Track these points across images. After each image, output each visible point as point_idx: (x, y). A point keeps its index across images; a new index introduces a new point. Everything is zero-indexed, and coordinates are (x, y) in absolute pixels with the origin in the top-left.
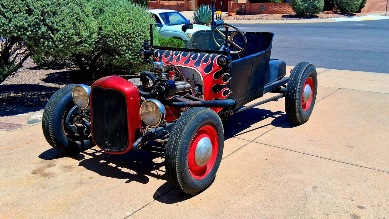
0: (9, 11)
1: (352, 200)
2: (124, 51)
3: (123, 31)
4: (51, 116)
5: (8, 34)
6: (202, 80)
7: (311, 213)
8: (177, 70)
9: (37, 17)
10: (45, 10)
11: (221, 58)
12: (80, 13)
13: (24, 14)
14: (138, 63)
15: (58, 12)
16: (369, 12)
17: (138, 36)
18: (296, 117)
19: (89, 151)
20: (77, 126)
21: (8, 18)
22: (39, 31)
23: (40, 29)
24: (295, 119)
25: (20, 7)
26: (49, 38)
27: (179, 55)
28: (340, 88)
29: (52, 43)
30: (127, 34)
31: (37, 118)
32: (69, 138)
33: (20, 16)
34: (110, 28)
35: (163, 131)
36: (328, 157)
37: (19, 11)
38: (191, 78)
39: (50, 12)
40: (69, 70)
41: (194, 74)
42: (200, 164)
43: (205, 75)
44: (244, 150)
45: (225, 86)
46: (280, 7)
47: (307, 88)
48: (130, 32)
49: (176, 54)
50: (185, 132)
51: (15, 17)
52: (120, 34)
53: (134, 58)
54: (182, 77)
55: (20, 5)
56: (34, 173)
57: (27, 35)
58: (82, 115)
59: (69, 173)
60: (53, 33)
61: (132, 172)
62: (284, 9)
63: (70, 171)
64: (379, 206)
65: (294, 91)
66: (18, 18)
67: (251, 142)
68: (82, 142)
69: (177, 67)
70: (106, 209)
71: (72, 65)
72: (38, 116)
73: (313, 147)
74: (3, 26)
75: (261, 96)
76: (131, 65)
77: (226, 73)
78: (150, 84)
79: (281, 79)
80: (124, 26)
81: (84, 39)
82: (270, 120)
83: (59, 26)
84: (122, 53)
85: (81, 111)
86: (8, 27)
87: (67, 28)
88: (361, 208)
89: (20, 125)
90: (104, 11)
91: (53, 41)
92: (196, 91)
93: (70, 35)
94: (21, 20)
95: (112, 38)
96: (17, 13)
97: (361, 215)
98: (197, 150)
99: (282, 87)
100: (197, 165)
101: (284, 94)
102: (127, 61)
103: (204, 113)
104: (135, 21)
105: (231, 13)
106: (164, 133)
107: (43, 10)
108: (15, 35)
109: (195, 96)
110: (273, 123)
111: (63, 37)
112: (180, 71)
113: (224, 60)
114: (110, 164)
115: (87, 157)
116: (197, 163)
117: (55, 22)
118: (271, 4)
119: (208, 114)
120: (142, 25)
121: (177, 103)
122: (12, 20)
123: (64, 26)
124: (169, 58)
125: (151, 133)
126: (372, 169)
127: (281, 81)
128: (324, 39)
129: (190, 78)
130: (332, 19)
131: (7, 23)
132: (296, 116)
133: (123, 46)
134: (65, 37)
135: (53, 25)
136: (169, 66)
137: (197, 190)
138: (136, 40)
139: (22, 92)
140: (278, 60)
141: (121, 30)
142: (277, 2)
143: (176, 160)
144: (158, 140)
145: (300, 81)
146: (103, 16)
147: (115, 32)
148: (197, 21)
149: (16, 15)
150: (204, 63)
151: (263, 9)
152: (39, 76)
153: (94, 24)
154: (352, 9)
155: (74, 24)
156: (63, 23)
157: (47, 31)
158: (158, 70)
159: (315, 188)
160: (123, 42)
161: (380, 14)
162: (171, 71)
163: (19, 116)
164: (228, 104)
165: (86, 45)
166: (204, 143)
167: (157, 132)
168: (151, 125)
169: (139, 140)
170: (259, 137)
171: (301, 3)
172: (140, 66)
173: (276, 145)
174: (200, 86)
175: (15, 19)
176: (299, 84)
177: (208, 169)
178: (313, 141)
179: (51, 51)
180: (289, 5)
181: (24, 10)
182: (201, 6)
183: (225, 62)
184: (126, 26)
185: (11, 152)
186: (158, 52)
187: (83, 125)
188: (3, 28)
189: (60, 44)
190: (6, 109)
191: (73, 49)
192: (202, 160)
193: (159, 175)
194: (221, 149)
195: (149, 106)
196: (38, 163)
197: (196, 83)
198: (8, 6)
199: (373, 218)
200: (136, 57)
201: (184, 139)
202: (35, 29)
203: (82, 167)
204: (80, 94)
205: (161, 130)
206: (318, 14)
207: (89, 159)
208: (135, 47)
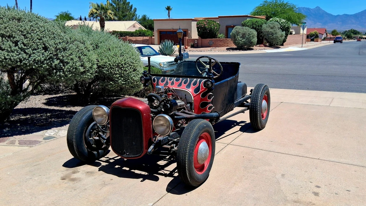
0: (29, 48)
1: (311, 182)
2: (118, 78)
3: (116, 63)
4: (75, 132)
5: (28, 67)
6: (193, 99)
7: (284, 193)
8: (173, 92)
9: (52, 52)
10: (58, 47)
11: (207, 82)
12: (84, 49)
13: (41, 51)
14: (129, 87)
15: (67, 48)
16: (289, 45)
17: (128, 66)
18: (258, 125)
19: (103, 159)
20: (94, 139)
21: (28, 54)
22: (53, 64)
23: (53, 62)
24: (257, 126)
25: (38, 45)
26: (60, 69)
27: (172, 80)
28: (282, 102)
29: (63, 73)
30: (120, 64)
31: (51, 135)
32: (88, 149)
33: (38, 52)
34: (105, 60)
35: (168, 139)
36: (287, 153)
37: (37, 48)
38: (184, 97)
39: (61, 49)
40: (64, 95)
41: (186, 94)
42: (201, 162)
43: (194, 95)
44: (225, 151)
45: (209, 103)
46: (224, 42)
47: (264, 103)
48: (122, 63)
49: (170, 80)
50: (191, 138)
51: (34, 53)
52: (114, 65)
53: (126, 84)
54: (177, 97)
55: (38, 43)
56: (63, 179)
57: (43, 68)
58: (98, 130)
59: (93, 177)
60: (64, 65)
61: (143, 173)
62: (228, 44)
63: (93, 176)
64: (330, 185)
65: (256, 105)
66: (36, 54)
67: (228, 144)
68: (98, 152)
69: (173, 89)
70: (131, 202)
71: (66, 91)
72: (51, 133)
73: (274, 146)
74: (24, 60)
75: (232, 110)
76: (121, 89)
77: (211, 93)
78: (155, 103)
79: (244, 96)
80: (117, 59)
81: (88, 69)
82: (238, 128)
83: (68, 59)
84: (116, 79)
85: (97, 127)
86: (28, 61)
87: (75, 60)
88: (318, 187)
89: (38, 141)
90: (99, 47)
91: (63, 71)
92: (189, 107)
93: (77, 66)
94: (39, 56)
95: (108, 68)
96: (36, 49)
97: (319, 192)
98: (199, 151)
99: (245, 102)
100: (199, 163)
101: (248, 107)
102: (119, 86)
103: (203, 123)
104: (125, 55)
105: (187, 47)
106: (169, 140)
107: (56, 47)
108: (34, 67)
109: (188, 111)
110: (241, 130)
111: (72, 68)
112: (175, 92)
113: (209, 83)
114: (124, 168)
115: (104, 164)
116: (199, 162)
117: (66, 56)
118: (218, 39)
119: (205, 124)
120: (131, 58)
121: (178, 117)
122: (32, 55)
123: (72, 59)
124: (164, 83)
125: (160, 141)
126: (318, 159)
127: (244, 98)
128: (261, 66)
129: (182, 97)
130: (263, 50)
131: (27, 58)
132: (258, 123)
133: (116, 74)
134: (73, 68)
135: (64, 58)
136: (166, 89)
137: (200, 182)
138: (127, 69)
139: (30, 114)
140: (241, 82)
141: (114, 61)
142: (222, 38)
143: (186, 160)
144: (165, 146)
145: (259, 98)
146: (99, 50)
147: (110, 64)
148: (162, 53)
149: (35, 51)
150: (193, 86)
151: (211, 44)
152: (40, 101)
153: (94, 57)
154: (277, 43)
155: (79, 57)
156: (71, 57)
157: (59, 64)
158: (160, 92)
159: (283, 175)
160: (117, 71)
161: (297, 46)
162: (168, 92)
163: (35, 134)
164: (214, 116)
165: (89, 74)
166: (203, 146)
167: (164, 140)
168: (162, 134)
169: (152, 147)
170: (233, 141)
171: (240, 39)
172: (129, 89)
173: (247, 145)
174: (191, 104)
175: (34, 55)
176: (259, 99)
177: (205, 166)
178: (273, 142)
179: (62, 80)
180: (231, 40)
181: (41, 47)
182: (165, 41)
183: (210, 85)
184: (119, 59)
185: (38, 163)
186: (155, 78)
187: (99, 138)
188: (24, 62)
189: (69, 74)
190: (22, 129)
191: (78, 78)
192: (203, 159)
193: (166, 173)
194: (214, 151)
195: (160, 120)
196: (64, 171)
197: (188, 101)
198: (28, 44)
199: (328, 193)
200: (127, 82)
201: (191, 143)
202: (50, 62)
203: (101, 172)
204: (100, 113)
205: (167, 138)
206: (253, 47)
207: (105, 165)
208: (126, 75)
